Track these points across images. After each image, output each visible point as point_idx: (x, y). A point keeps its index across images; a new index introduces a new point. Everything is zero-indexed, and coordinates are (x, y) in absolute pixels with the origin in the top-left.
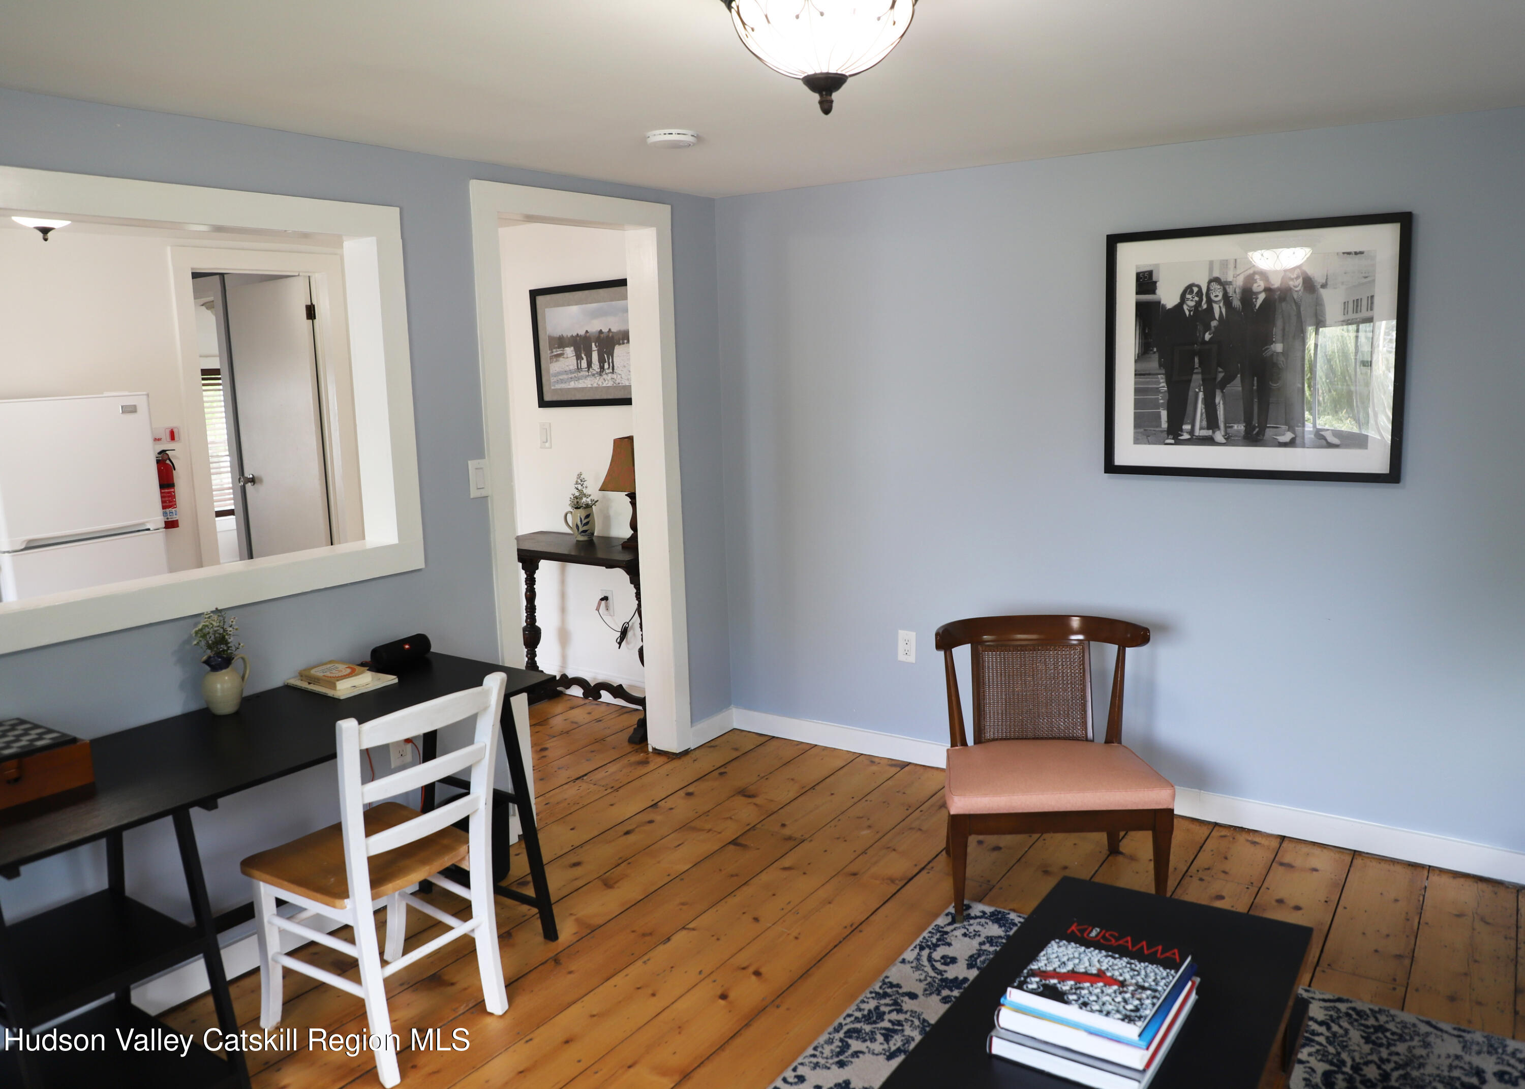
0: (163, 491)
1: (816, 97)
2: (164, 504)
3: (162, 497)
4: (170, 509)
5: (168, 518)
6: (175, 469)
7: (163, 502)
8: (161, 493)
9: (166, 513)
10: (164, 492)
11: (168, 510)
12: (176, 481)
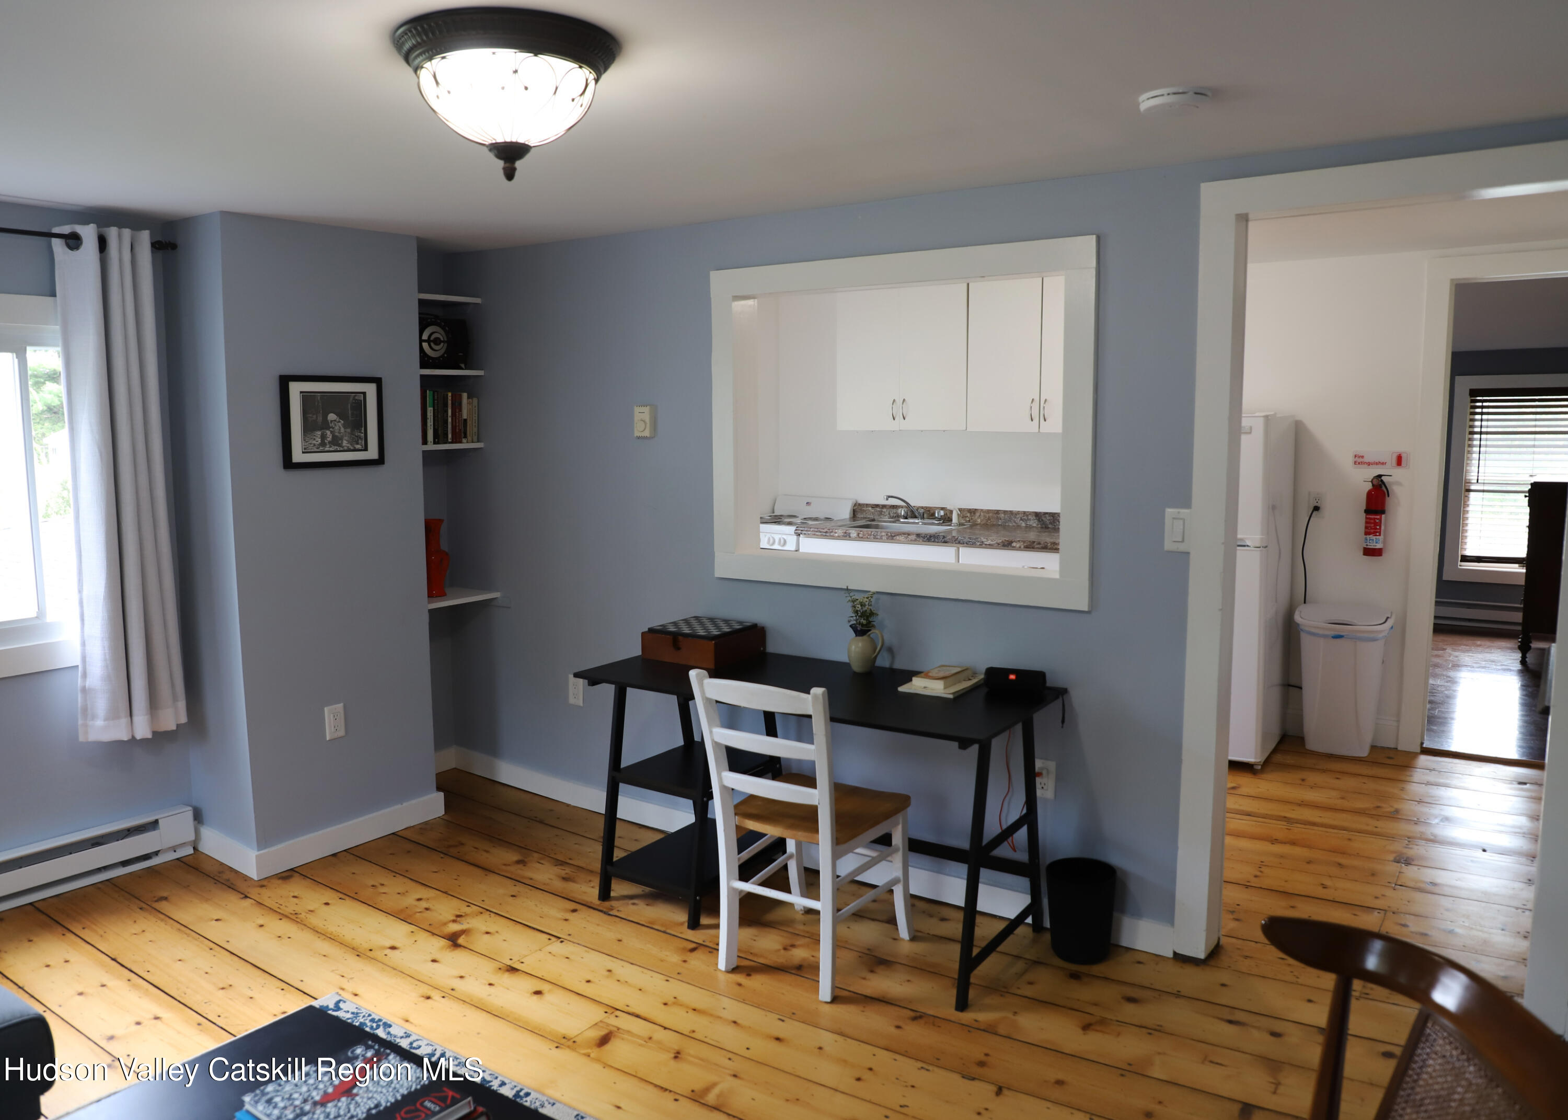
0: (1368, 516)
1: (501, 163)
2: (1367, 530)
3: (1366, 523)
4: (1371, 536)
5: (1367, 545)
6: (1388, 496)
7: (1366, 528)
8: (1366, 518)
9: (1367, 539)
10: (1370, 519)
11: (1368, 537)
12: (1386, 509)
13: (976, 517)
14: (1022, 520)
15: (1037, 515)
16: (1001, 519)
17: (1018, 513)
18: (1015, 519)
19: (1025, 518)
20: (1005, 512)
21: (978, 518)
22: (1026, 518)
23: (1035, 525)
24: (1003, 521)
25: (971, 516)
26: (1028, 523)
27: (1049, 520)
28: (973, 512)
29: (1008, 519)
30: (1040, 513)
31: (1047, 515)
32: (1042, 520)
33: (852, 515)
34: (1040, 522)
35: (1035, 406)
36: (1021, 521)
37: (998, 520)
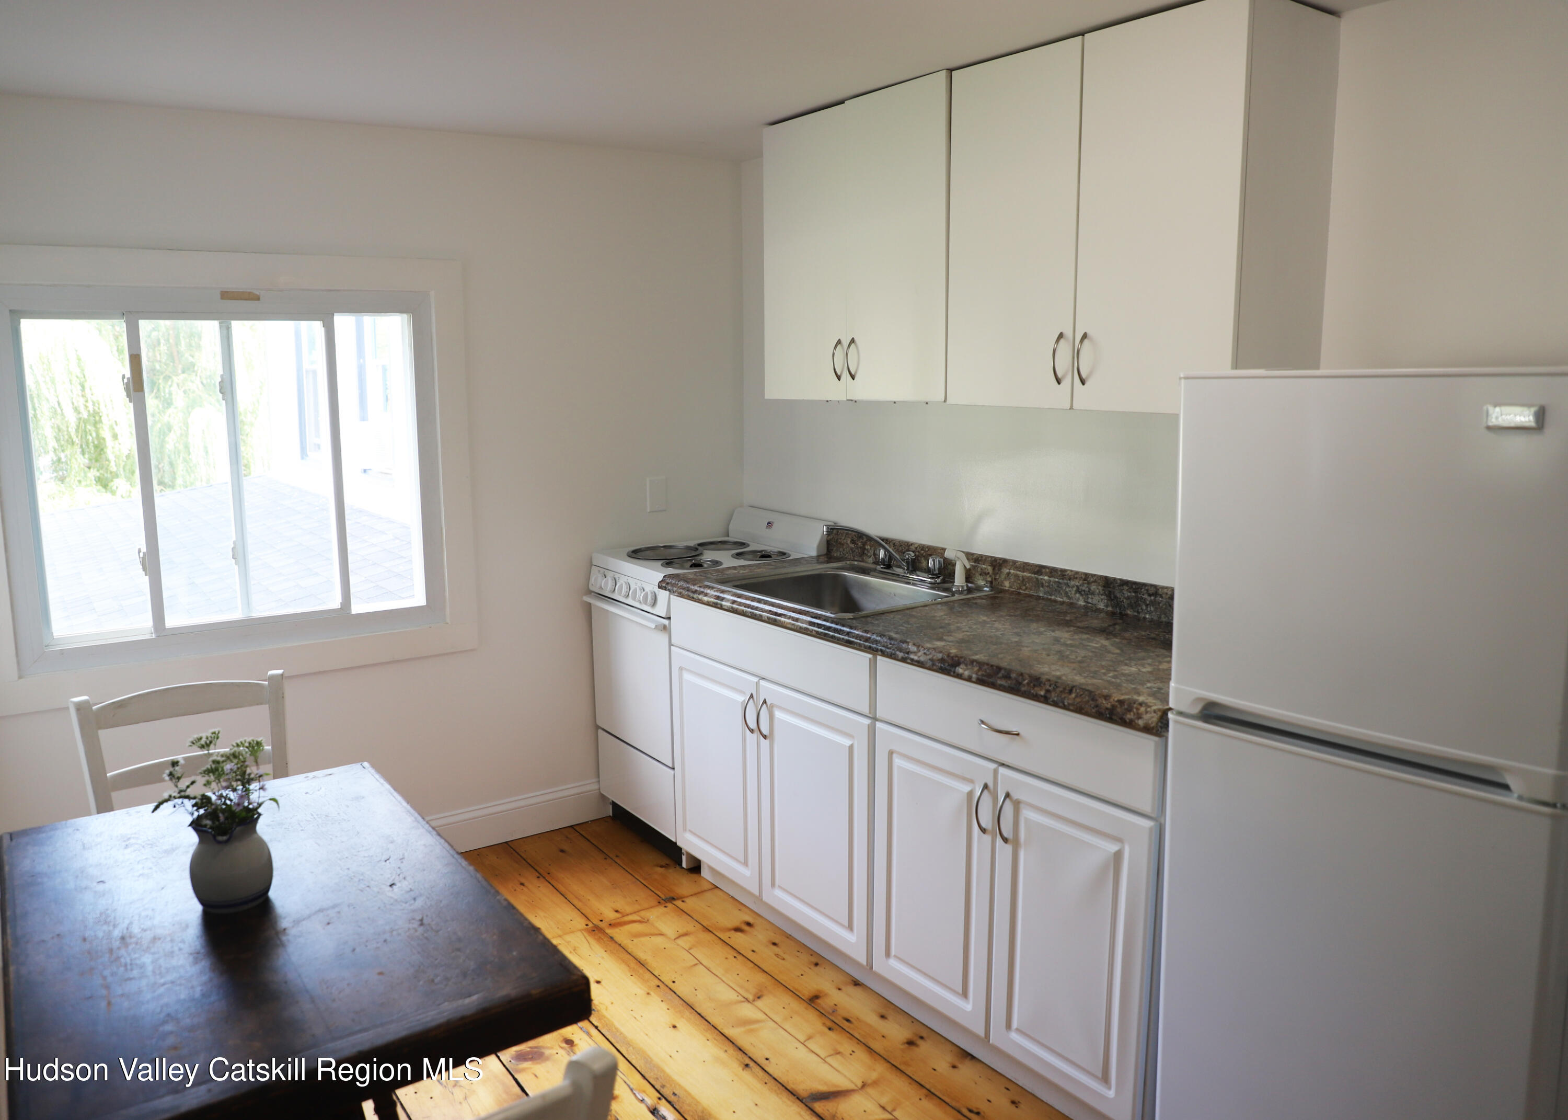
13: (1003, 577)
14: (1080, 593)
15: (1108, 584)
16: (1043, 586)
17: (1075, 575)
18: (1067, 590)
19: (1085, 588)
20: (1053, 571)
21: (1005, 579)
22: (1087, 589)
23: (1101, 606)
24: (1047, 589)
25: (995, 574)
26: (1090, 601)
27: (1128, 598)
28: (998, 564)
29: (1055, 586)
30: (1115, 579)
31: (1126, 588)
32: (1116, 597)
33: (825, 551)
34: (1112, 600)
35: (1064, 350)
36: (1078, 595)
37: (1039, 587)
